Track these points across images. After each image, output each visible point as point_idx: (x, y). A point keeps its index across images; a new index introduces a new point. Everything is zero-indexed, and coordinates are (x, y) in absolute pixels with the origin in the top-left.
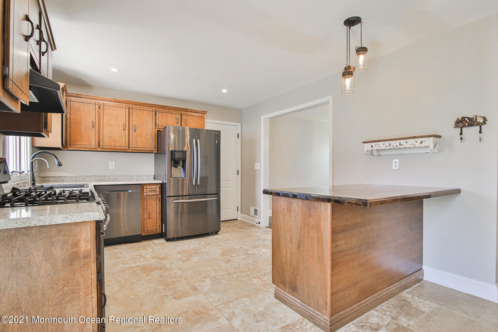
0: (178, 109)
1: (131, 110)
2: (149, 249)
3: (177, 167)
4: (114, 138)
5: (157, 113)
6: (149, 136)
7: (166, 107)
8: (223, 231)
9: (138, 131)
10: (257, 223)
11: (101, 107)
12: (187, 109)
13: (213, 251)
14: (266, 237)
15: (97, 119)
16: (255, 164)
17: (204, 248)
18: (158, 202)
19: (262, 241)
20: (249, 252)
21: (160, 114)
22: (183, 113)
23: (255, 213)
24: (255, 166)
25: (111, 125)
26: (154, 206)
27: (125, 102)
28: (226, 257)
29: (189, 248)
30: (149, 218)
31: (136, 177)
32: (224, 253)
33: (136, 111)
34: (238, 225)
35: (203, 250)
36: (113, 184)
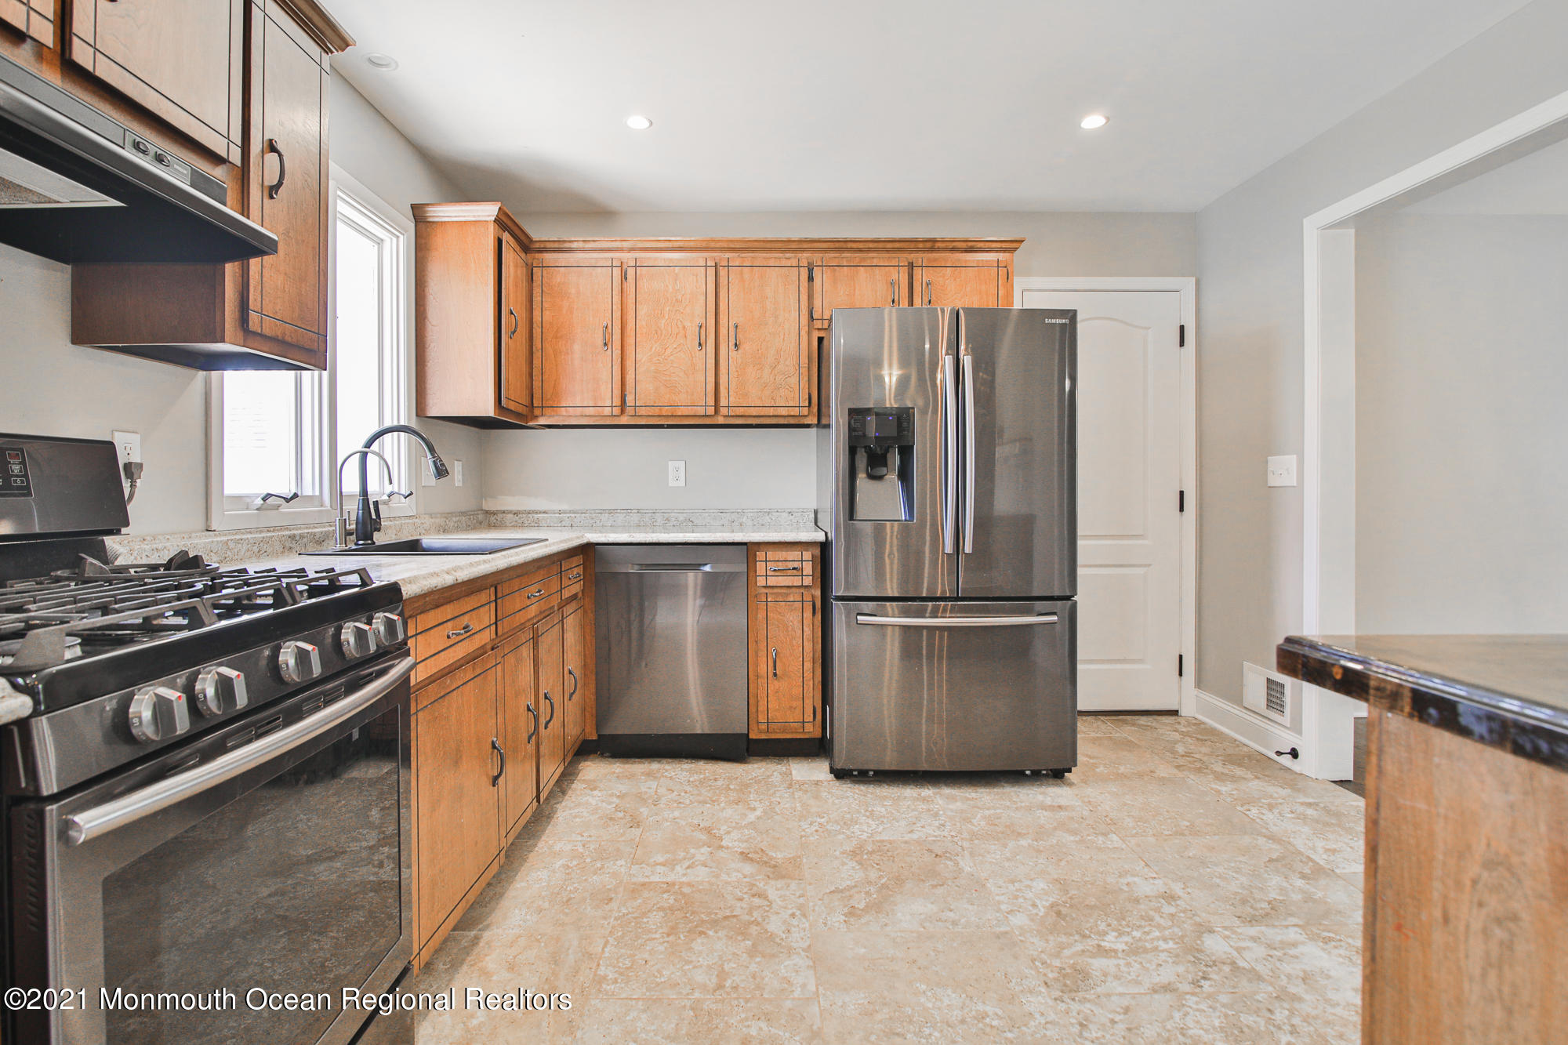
0: (897, 245)
1: (723, 272)
2: (757, 804)
3: (880, 478)
4: (670, 376)
5: (817, 272)
6: (786, 360)
7: (850, 245)
8: (1095, 766)
9: (746, 347)
10: (1279, 753)
11: (631, 272)
12: (934, 241)
13: (1013, 882)
14: (1334, 851)
15: (617, 314)
16: (1269, 458)
17: (972, 854)
18: (808, 614)
19: (1304, 876)
20: (1215, 945)
21: (828, 272)
22: (918, 258)
23: (1268, 700)
24: (1271, 468)
25: (659, 332)
26: (793, 630)
27: (704, 245)
28: (1070, 945)
29: (907, 837)
30: (775, 675)
31: (752, 514)
32: (1064, 911)
33: (741, 274)
34: (1176, 742)
35: (967, 865)
36: (651, 541)
